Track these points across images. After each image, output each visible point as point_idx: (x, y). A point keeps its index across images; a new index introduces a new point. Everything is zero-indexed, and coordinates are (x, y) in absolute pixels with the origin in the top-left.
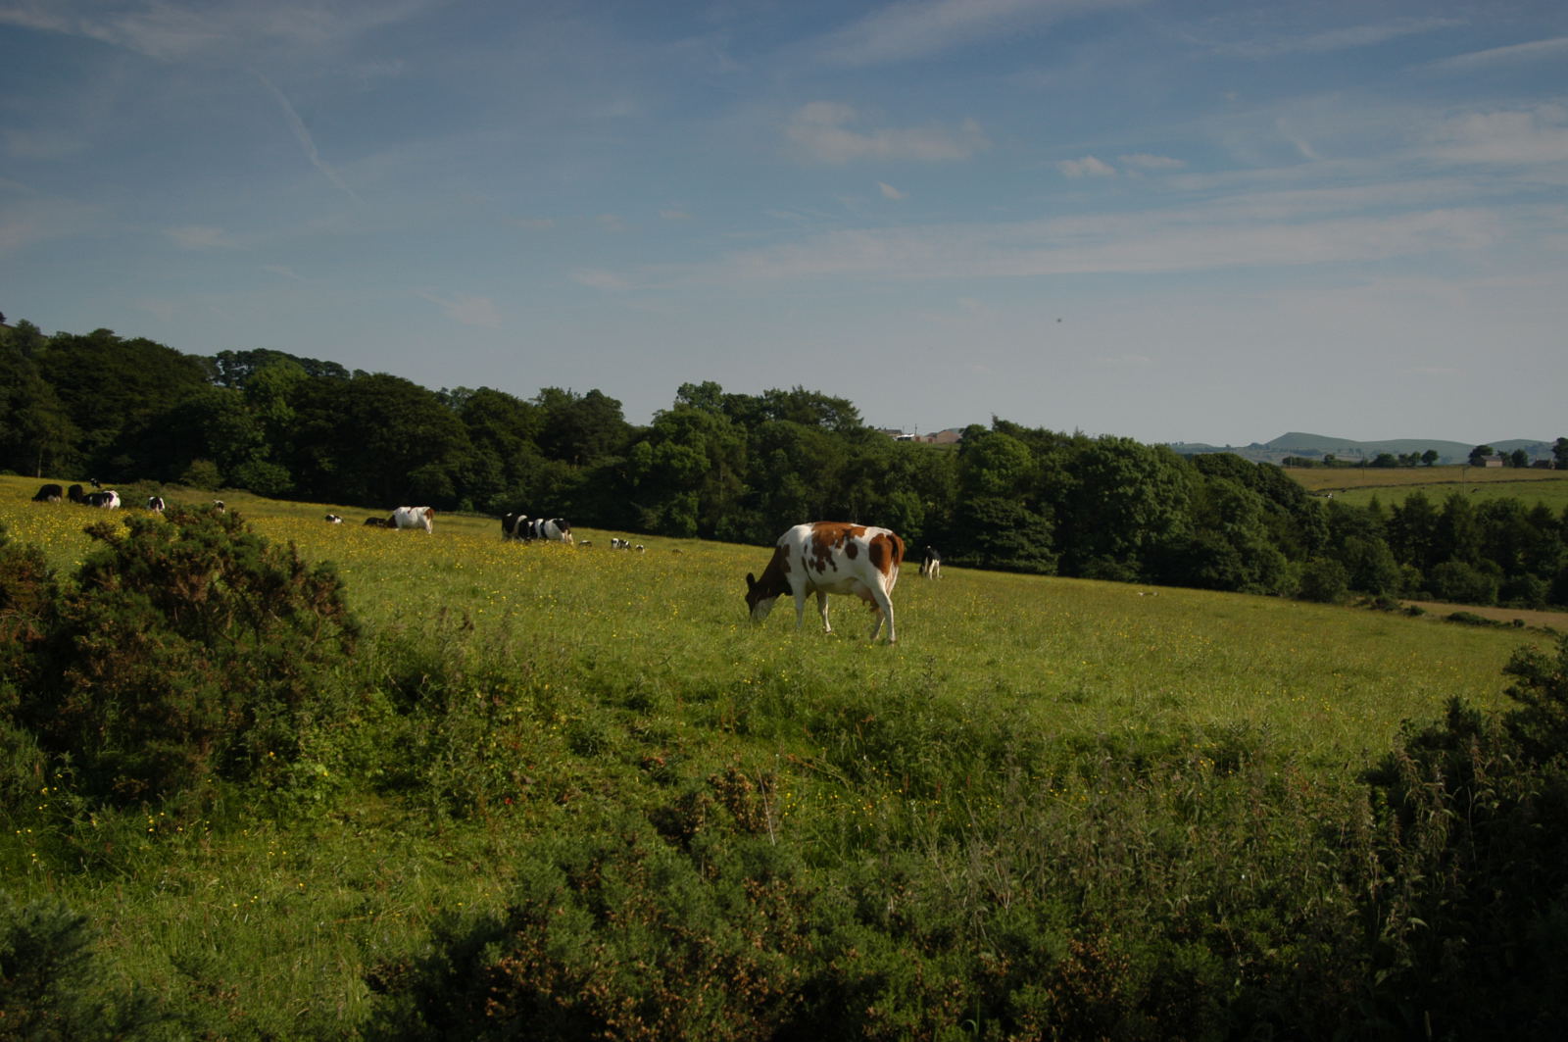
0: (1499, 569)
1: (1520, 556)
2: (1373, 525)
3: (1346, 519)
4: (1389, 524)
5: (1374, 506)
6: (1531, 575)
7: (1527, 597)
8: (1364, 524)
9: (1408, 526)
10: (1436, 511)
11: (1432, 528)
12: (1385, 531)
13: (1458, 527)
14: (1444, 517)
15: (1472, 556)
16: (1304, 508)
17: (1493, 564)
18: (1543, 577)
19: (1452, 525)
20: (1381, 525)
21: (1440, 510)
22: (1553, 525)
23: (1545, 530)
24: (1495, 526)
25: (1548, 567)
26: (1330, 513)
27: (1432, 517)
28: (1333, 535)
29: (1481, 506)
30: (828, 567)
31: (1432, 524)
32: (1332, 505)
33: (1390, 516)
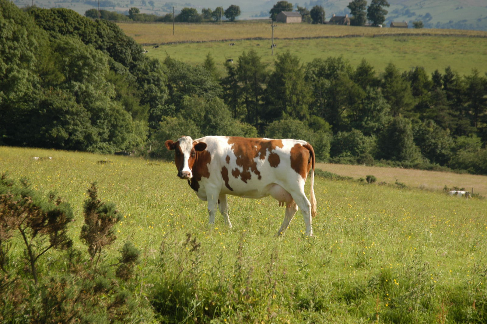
0: (327, 125)
1: (345, 113)
2: (209, 84)
3: (183, 77)
4: (224, 82)
5: (209, 64)
6: (357, 131)
7: (354, 153)
8: (201, 83)
9: (241, 84)
10: (267, 70)
11: (264, 86)
12: (220, 90)
13: (289, 85)
14: (275, 75)
15: (302, 114)
16: (143, 67)
17: (322, 121)
18: (367, 134)
19: (283, 84)
20: (217, 84)
21: (271, 69)
22: (376, 83)
23: (368, 88)
24: (323, 85)
25: (372, 124)
26: (168, 71)
27: (264, 76)
28: (170, 94)
29: (309, 64)
30: (254, 176)
31: (263, 82)
32: (169, 63)
33: (224, 74)
